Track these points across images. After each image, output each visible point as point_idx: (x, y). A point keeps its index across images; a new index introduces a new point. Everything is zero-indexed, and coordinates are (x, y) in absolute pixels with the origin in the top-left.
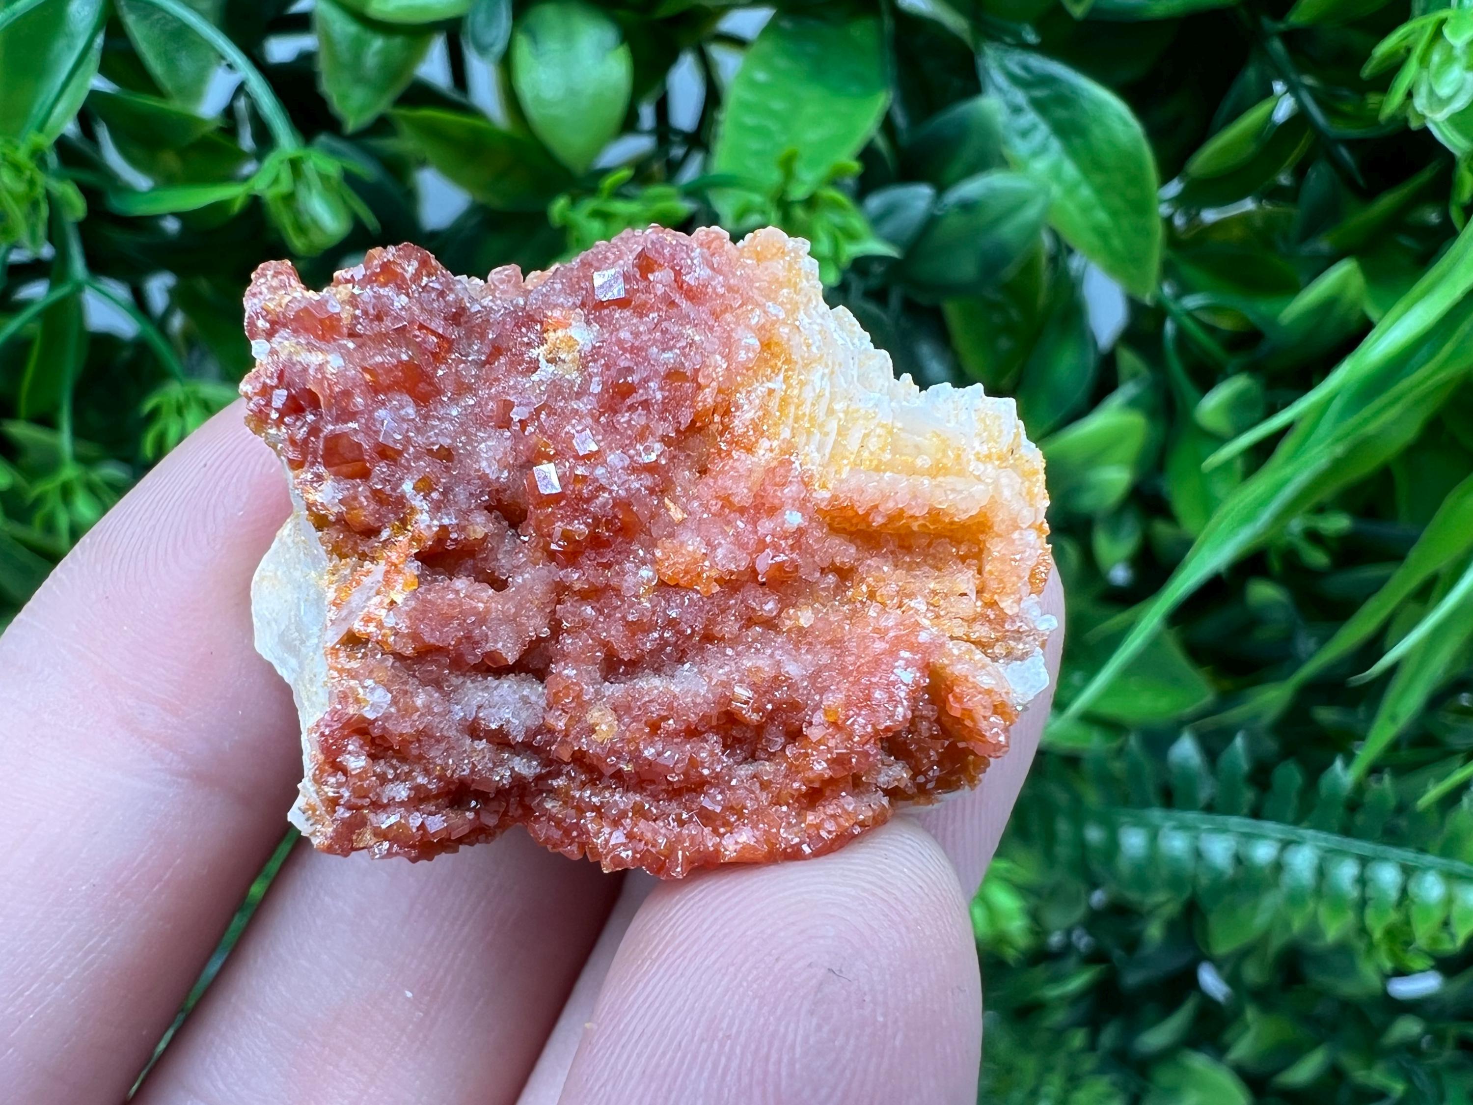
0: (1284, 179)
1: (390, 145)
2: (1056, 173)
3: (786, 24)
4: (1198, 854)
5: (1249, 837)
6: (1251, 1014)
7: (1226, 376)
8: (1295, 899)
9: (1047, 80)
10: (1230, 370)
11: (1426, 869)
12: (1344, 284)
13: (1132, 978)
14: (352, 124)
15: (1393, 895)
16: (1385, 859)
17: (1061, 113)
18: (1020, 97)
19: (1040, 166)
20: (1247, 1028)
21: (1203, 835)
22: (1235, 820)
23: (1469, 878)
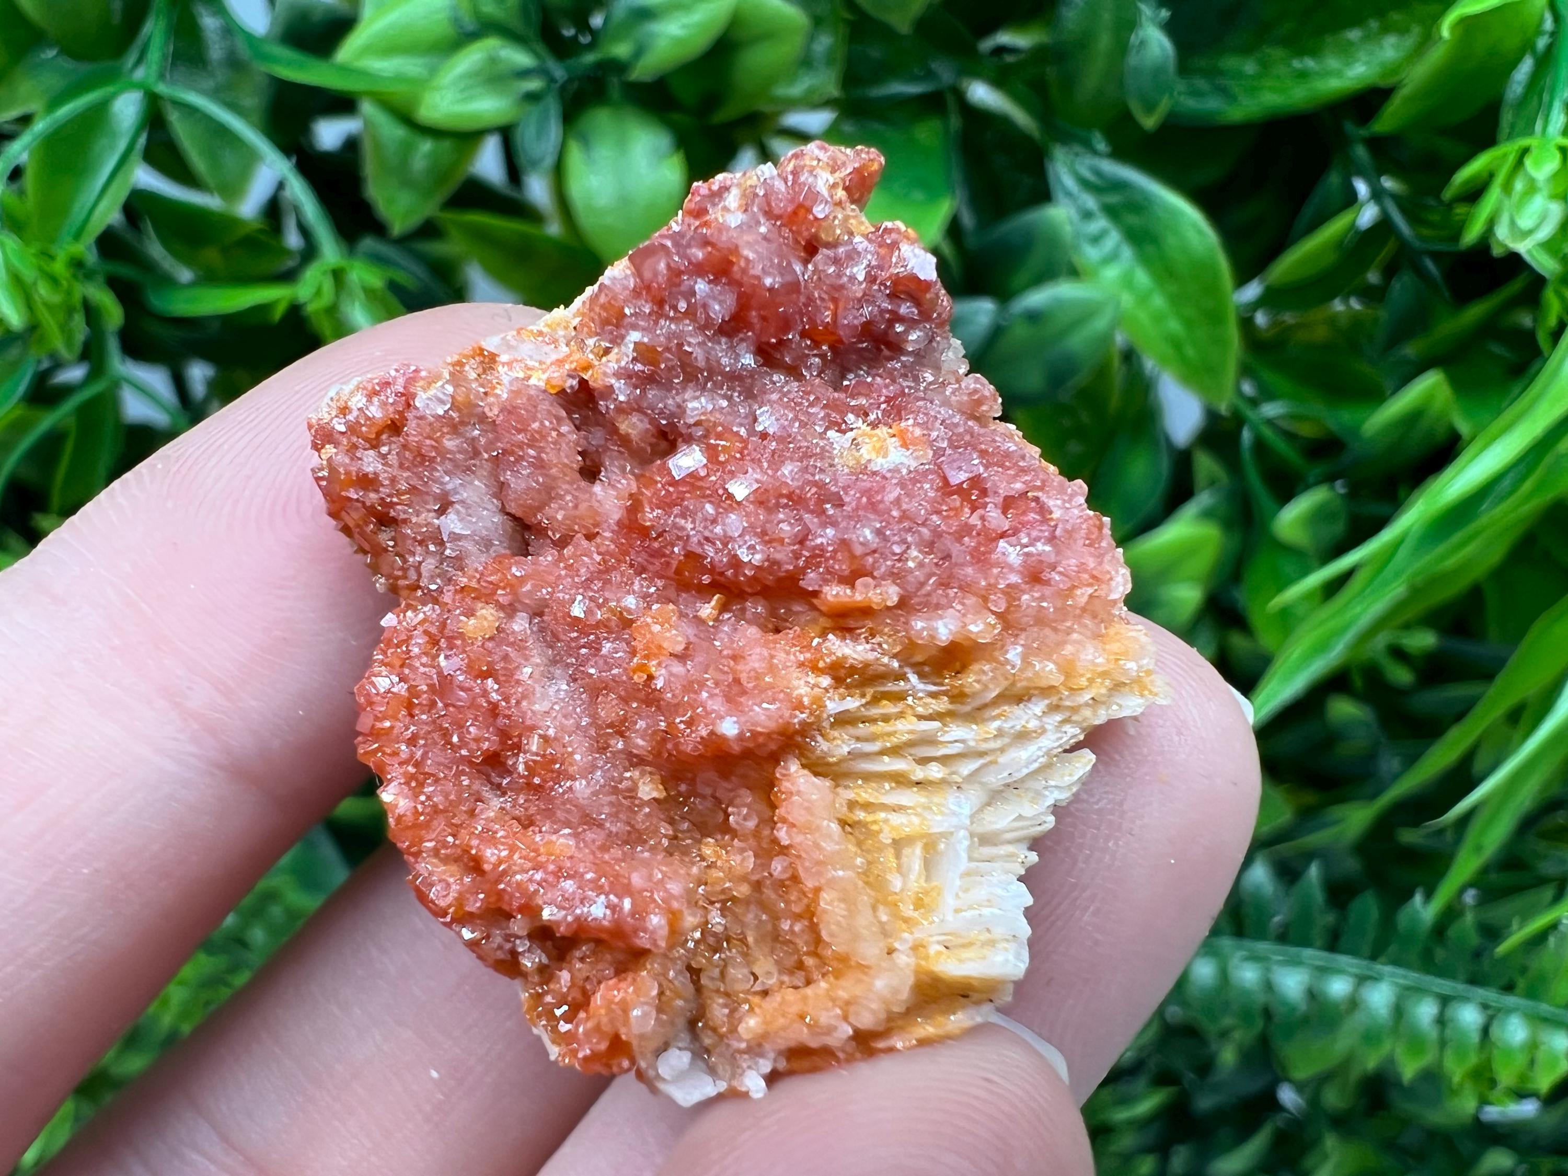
0: (1373, 277)
1: (438, 248)
2: (1127, 282)
3: (848, 128)
4: (1268, 986)
5: (1324, 971)
6: (1330, 1142)
7: (1307, 487)
8: (1371, 1037)
9: (1119, 186)
10: (1311, 480)
11: (1509, 1011)
12: (1429, 397)
13: (1204, 1103)
14: (398, 227)
15: (1475, 1037)
16: (1466, 999)
17: (1132, 220)
18: (1090, 202)
19: (1111, 273)
20: (1326, 1157)
21: (1275, 968)
22: (1309, 952)
23: (1555, 1021)
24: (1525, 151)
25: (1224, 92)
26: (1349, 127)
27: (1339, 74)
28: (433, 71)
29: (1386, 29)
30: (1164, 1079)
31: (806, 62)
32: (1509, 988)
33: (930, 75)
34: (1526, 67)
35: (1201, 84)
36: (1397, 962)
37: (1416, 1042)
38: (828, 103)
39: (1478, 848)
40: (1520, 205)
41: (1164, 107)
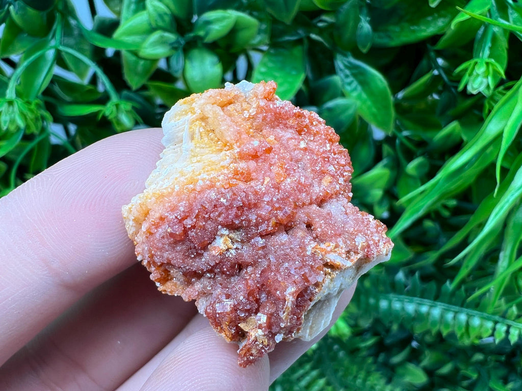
2: (359, 97)
3: (272, 51)
4: (403, 309)
5: (420, 304)
6: (427, 352)
7: (417, 157)
8: (434, 323)
9: (357, 67)
10: (418, 155)
11: (475, 315)
12: (454, 130)
13: (388, 341)
14: (134, 87)
15: (464, 323)
16: (462, 312)
17: (361, 78)
18: (348, 72)
19: (355, 94)
20: (425, 357)
21: (405, 303)
22: (415, 299)
23: (488, 319)
24: (476, 63)
25: (389, 37)
26: (429, 46)
27: (425, 31)
28: (144, 40)
29: (440, 16)
30: (376, 334)
31: (260, 32)
32: (476, 308)
33: (298, 34)
34: (482, 29)
35: (382, 34)
36: (442, 302)
37: (447, 325)
38: (266, 45)
39: (467, 267)
40: (474, 81)
41: (369, 45)
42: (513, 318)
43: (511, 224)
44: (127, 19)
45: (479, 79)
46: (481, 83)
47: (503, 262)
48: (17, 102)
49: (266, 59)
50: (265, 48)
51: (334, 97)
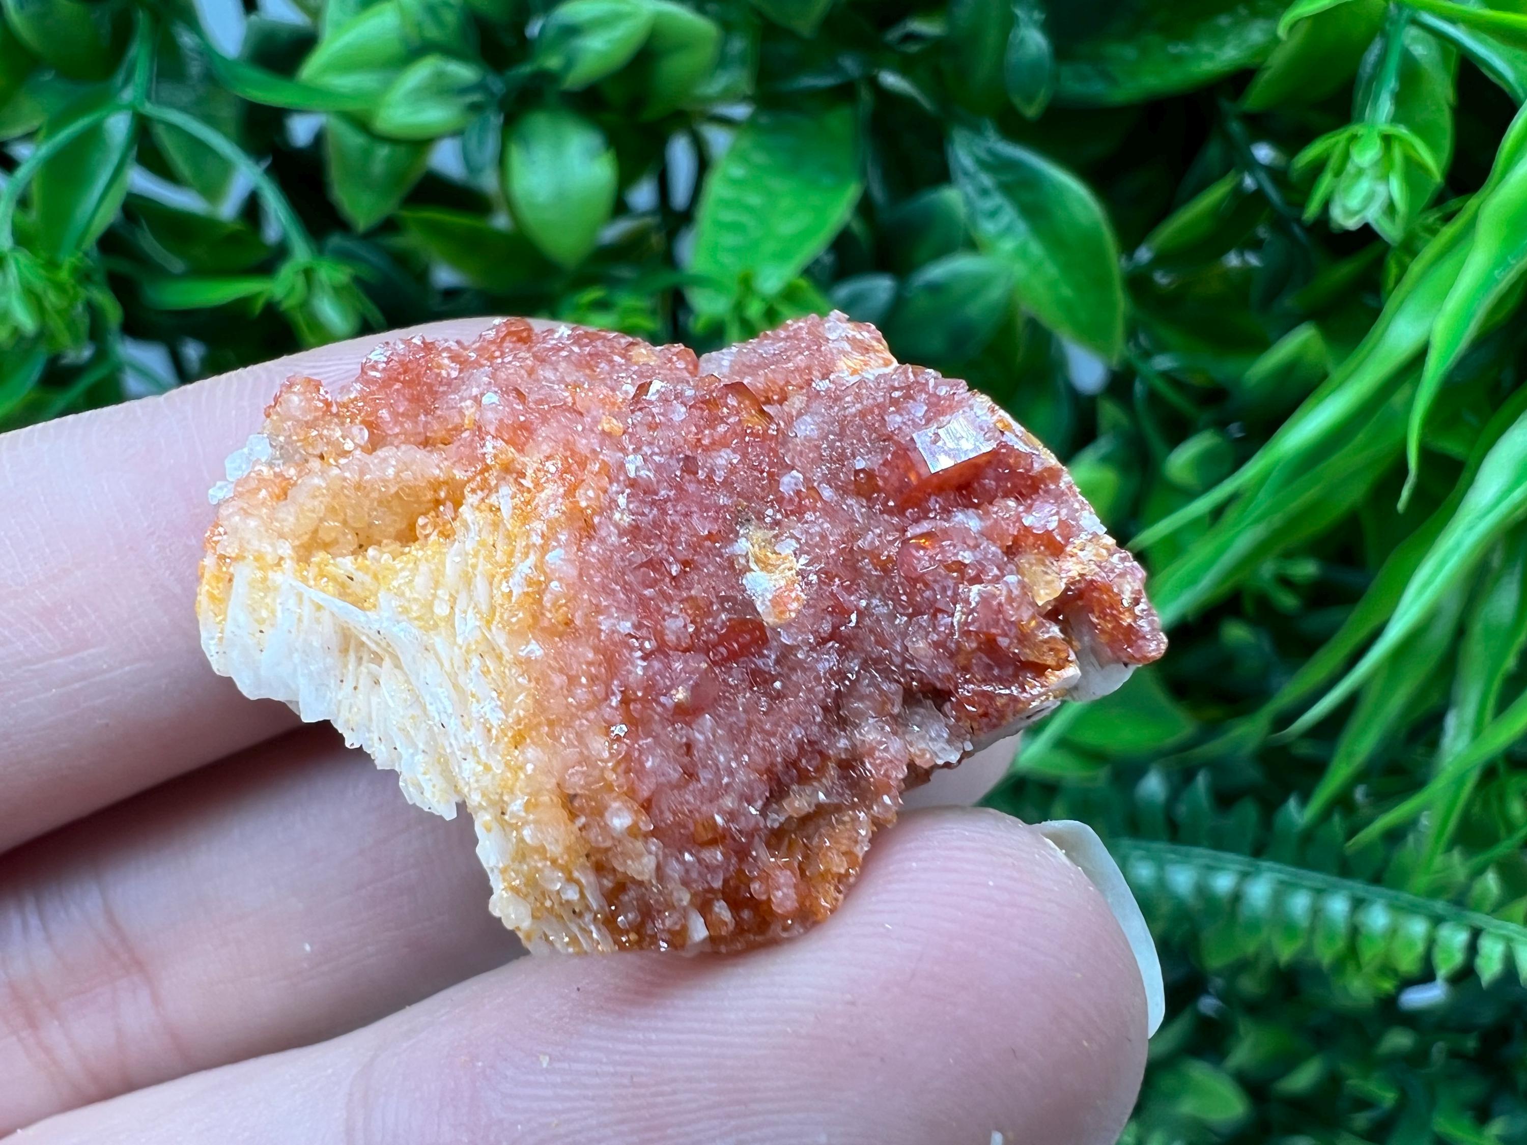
0: (1263, 232)
1: (399, 242)
2: (1022, 253)
3: (764, 120)
4: (1163, 884)
5: (1211, 869)
6: (1245, 1026)
7: (1197, 431)
8: (1253, 926)
9: (1013, 165)
10: (1200, 425)
11: (1374, 900)
12: (1305, 348)
14: (361, 225)
15: (1343, 926)
16: (1336, 890)
17: (1026, 196)
18: (986, 180)
19: (1008, 245)
21: (1167, 865)
22: (1197, 851)
23: (1412, 910)
24: (1354, 138)
25: (1107, 76)
26: (1225, 105)
27: (1210, 57)
28: (387, 85)
29: (1255, 14)
31: (722, 62)
32: (1377, 879)
33: (836, 69)
35: (1085, 68)
36: (1277, 859)
37: (1288, 928)
38: (745, 99)
39: (1350, 755)
40: (1347, 190)
41: (1042, 98)
42: (1487, 907)
43: (1477, 629)
44: (339, 26)
45: (1364, 186)
46: (1370, 198)
47: (1455, 738)
48: (17, 261)
49: (746, 143)
50: (741, 111)
51: (945, 250)
